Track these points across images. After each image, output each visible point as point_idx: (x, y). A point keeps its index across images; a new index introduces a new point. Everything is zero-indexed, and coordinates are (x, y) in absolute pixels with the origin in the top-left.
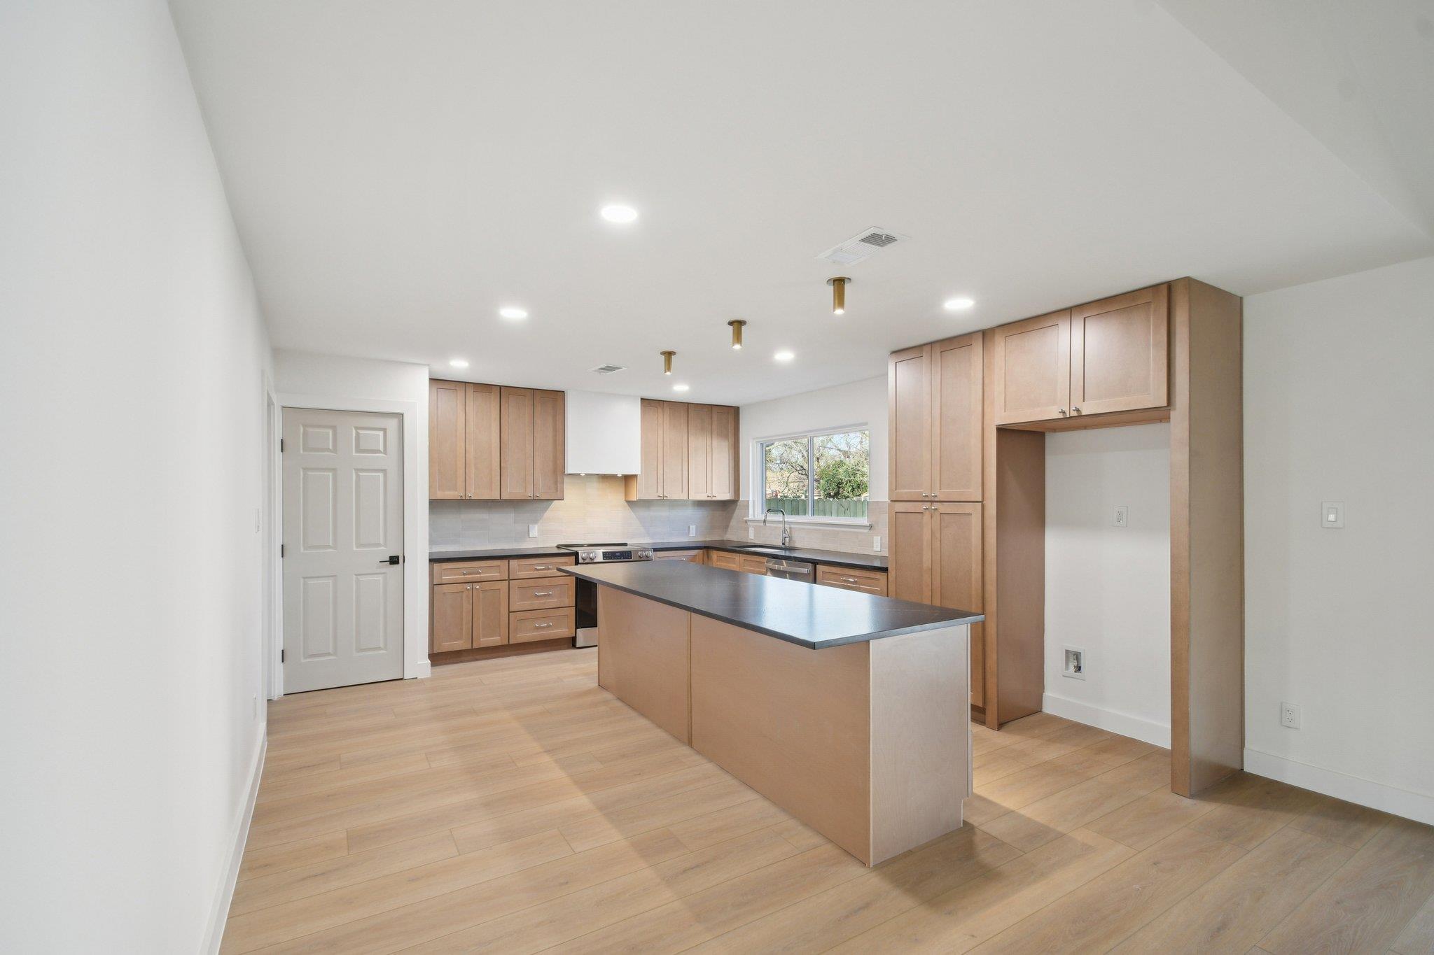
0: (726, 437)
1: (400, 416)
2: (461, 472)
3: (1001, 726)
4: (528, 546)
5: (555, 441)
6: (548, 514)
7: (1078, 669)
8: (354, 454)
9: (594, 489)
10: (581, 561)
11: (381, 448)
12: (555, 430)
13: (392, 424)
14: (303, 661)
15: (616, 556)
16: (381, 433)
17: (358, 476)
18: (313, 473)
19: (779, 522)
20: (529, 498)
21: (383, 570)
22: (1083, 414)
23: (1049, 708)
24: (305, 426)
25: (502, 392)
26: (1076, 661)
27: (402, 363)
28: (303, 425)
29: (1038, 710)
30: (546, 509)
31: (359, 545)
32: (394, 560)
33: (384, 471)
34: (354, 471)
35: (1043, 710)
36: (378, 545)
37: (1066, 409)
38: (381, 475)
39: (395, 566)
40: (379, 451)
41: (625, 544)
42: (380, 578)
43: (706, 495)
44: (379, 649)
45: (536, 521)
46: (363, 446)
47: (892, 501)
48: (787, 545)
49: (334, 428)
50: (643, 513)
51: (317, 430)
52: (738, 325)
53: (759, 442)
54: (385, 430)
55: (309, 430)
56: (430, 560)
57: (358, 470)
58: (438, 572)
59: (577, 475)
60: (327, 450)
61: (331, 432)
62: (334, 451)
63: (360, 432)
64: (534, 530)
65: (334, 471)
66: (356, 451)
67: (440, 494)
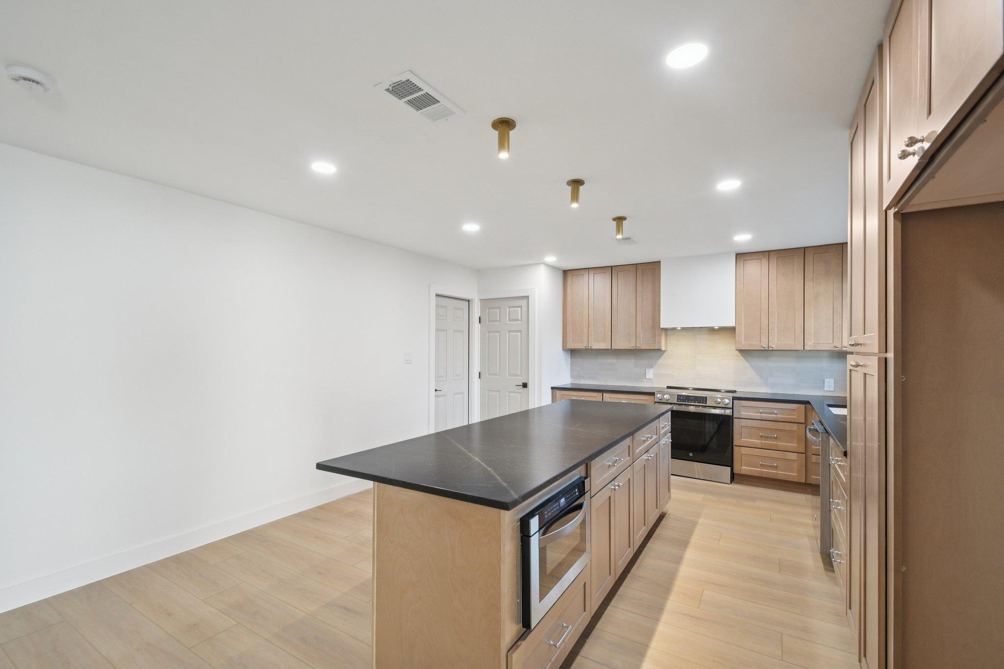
1: (527, 297)
2: (586, 330)
4: (644, 385)
6: (660, 360)
8: (508, 322)
9: (704, 342)
11: (520, 318)
13: (524, 303)
16: (520, 309)
17: (509, 335)
18: (492, 334)
20: (632, 348)
21: (519, 391)
25: (612, 270)
27: (531, 264)
28: (487, 308)
30: (660, 356)
31: (510, 375)
33: (520, 331)
36: (518, 375)
38: (519, 333)
39: (526, 389)
40: (518, 320)
41: (735, 392)
42: (518, 395)
45: (651, 367)
46: (512, 318)
49: (499, 308)
50: (761, 363)
54: (521, 307)
55: (491, 310)
56: (553, 388)
57: (509, 331)
58: (557, 396)
59: (674, 329)
60: (497, 321)
61: (498, 311)
62: (500, 321)
63: (511, 309)
64: (650, 374)
65: (499, 332)
66: (510, 320)
67: (571, 345)
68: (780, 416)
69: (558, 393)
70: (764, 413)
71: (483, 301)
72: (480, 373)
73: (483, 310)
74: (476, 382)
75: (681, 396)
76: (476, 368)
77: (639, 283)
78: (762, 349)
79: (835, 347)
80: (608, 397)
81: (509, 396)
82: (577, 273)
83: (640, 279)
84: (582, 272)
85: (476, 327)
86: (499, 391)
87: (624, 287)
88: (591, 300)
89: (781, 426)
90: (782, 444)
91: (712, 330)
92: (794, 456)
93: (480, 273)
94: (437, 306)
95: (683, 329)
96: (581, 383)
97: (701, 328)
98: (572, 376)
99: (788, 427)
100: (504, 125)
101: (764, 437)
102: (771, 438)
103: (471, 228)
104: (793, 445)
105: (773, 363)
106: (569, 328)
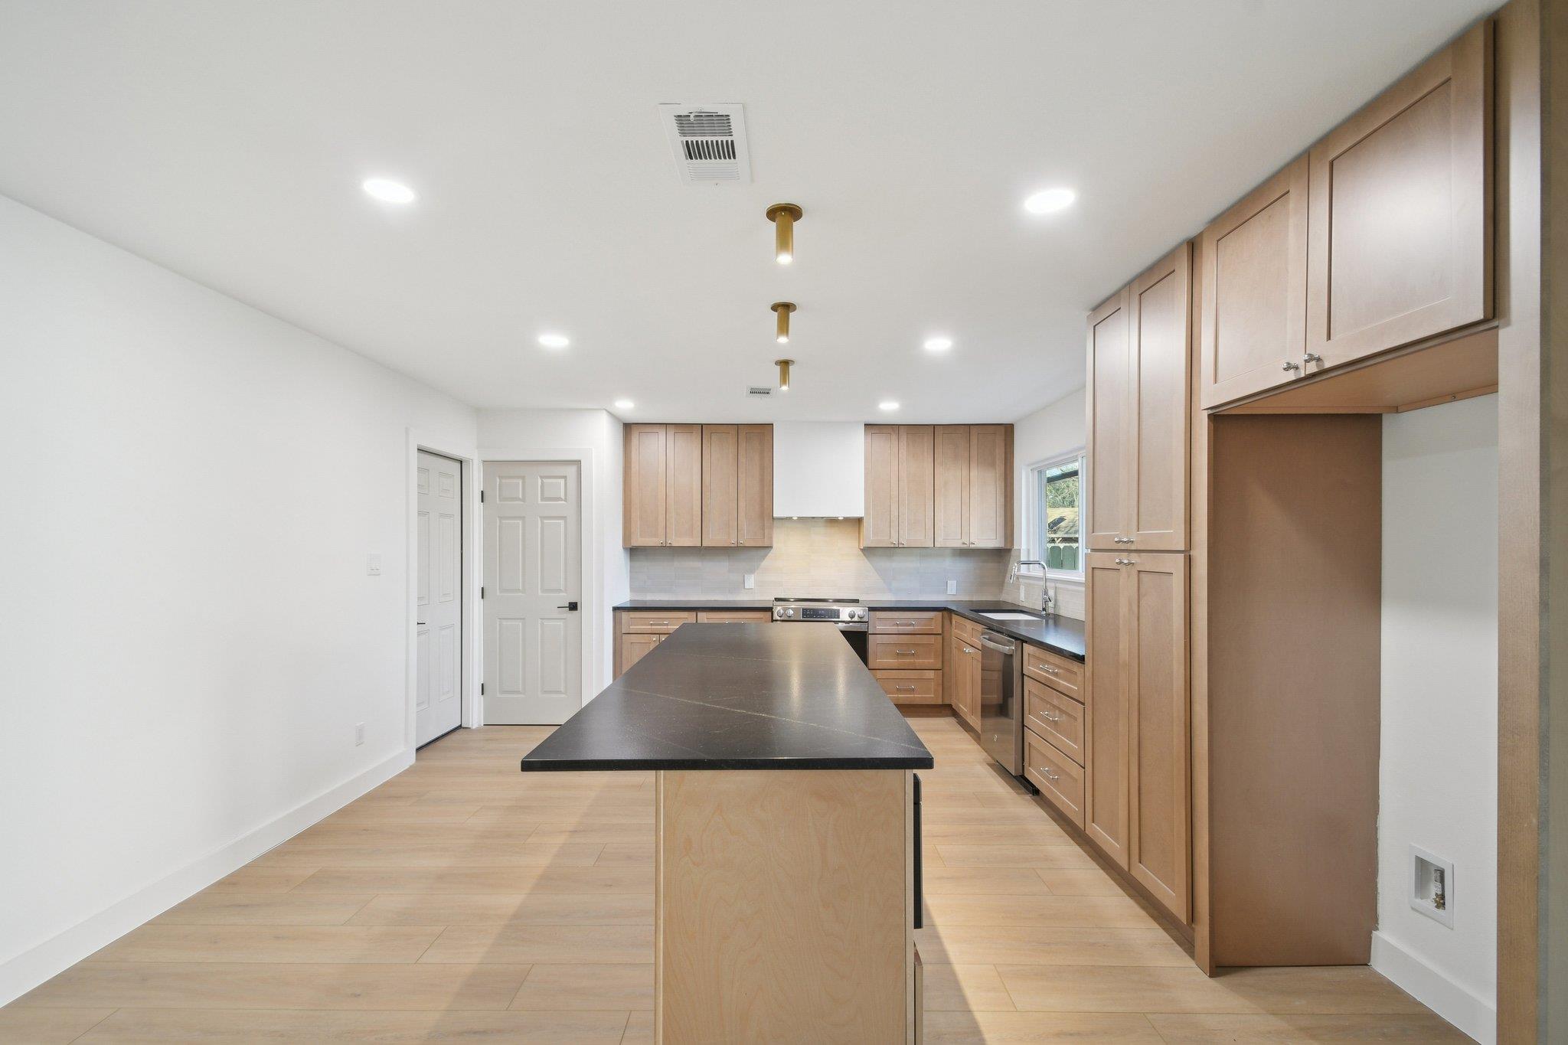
0: (993, 465)
1: (578, 463)
2: (661, 518)
3: (1219, 968)
4: (743, 598)
5: (762, 481)
6: (765, 563)
7: (1441, 901)
8: (540, 502)
9: (820, 537)
10: (776, 617)
11: (563, 497)
12: (762, 468)
13: (571, 471)
14: (499, 695)
15: (821, 615)
16: (562, 481)
17: (542, 523)
18: (507, 521)
19: (1040, 579)
20: (733, 545)
21: (564, 616)
22: (1327, 365)
23: (1381, 964)
24: (501, 477)
25: (702, 430)
26: (1439, 885)
27: (581, 410)
28: (499, 477)
29: (1365, 963)
30: (764, 557)
31: (544, 591)
32: (573, 607)
33: (564, 518)
34: (539, 519)
35: (1372, 963)
36: (559, 591)
37: (1299, 359)
38: (562, 522)
39: (574, 612)
40: (559, 499)
42: (561, 623)
43: (961, 542)
44: (560, 692)
45: (752, 571)
46: (546, 495)
47: (1093, 550)
48: (1051, 611)
49: (523, 478)
50: (884, 563)
51: (508, 481)
52: (784, 309)
53: (1035, 469)
54: (565, 477)
55: (504, 481)
56: (615, 609)
57: (543, 518)
58: (623, 621)
59: (790, 519)
60: (517, 499)
61: (520, 482)
62: (523, 500)
63: (545, 480)
64: (751, 581)
65: (523, 518)
66: (542, 500)
67: (638, 541)
68: (917, 628)
69: (625, 615)
70: (902, 625)
71: (491, 466)
72: (483, 588)
73: (487, 477)
74: (476, 607)
75: (806, 609)
76: (476, 579)
77: (742, 452)
78: (892, 546)
79: (964, 543)
80: (704, 617)
81: (542, 624)
82: (648, 429)
83: (743, 445)
84: (656, 429)
85: (476, 509)
86: (524, 619)
87: (720, 454)
88: (670, 473)
89: (917, 639)
90: (920, 662)
91: (832, 521)
92: (931, 674)
93: (481, 413)
94: (420, 469)
95: (800, 519)
96: (647, 599)
97: (814, 518)
98: (633, 589)
99: (925, 639)
100: (785, 214)
101: (903, 655)
102: (908, 655)
103: (554, 341)
104: (930, 661)
105: (898, 564)
106: (635, 514)
